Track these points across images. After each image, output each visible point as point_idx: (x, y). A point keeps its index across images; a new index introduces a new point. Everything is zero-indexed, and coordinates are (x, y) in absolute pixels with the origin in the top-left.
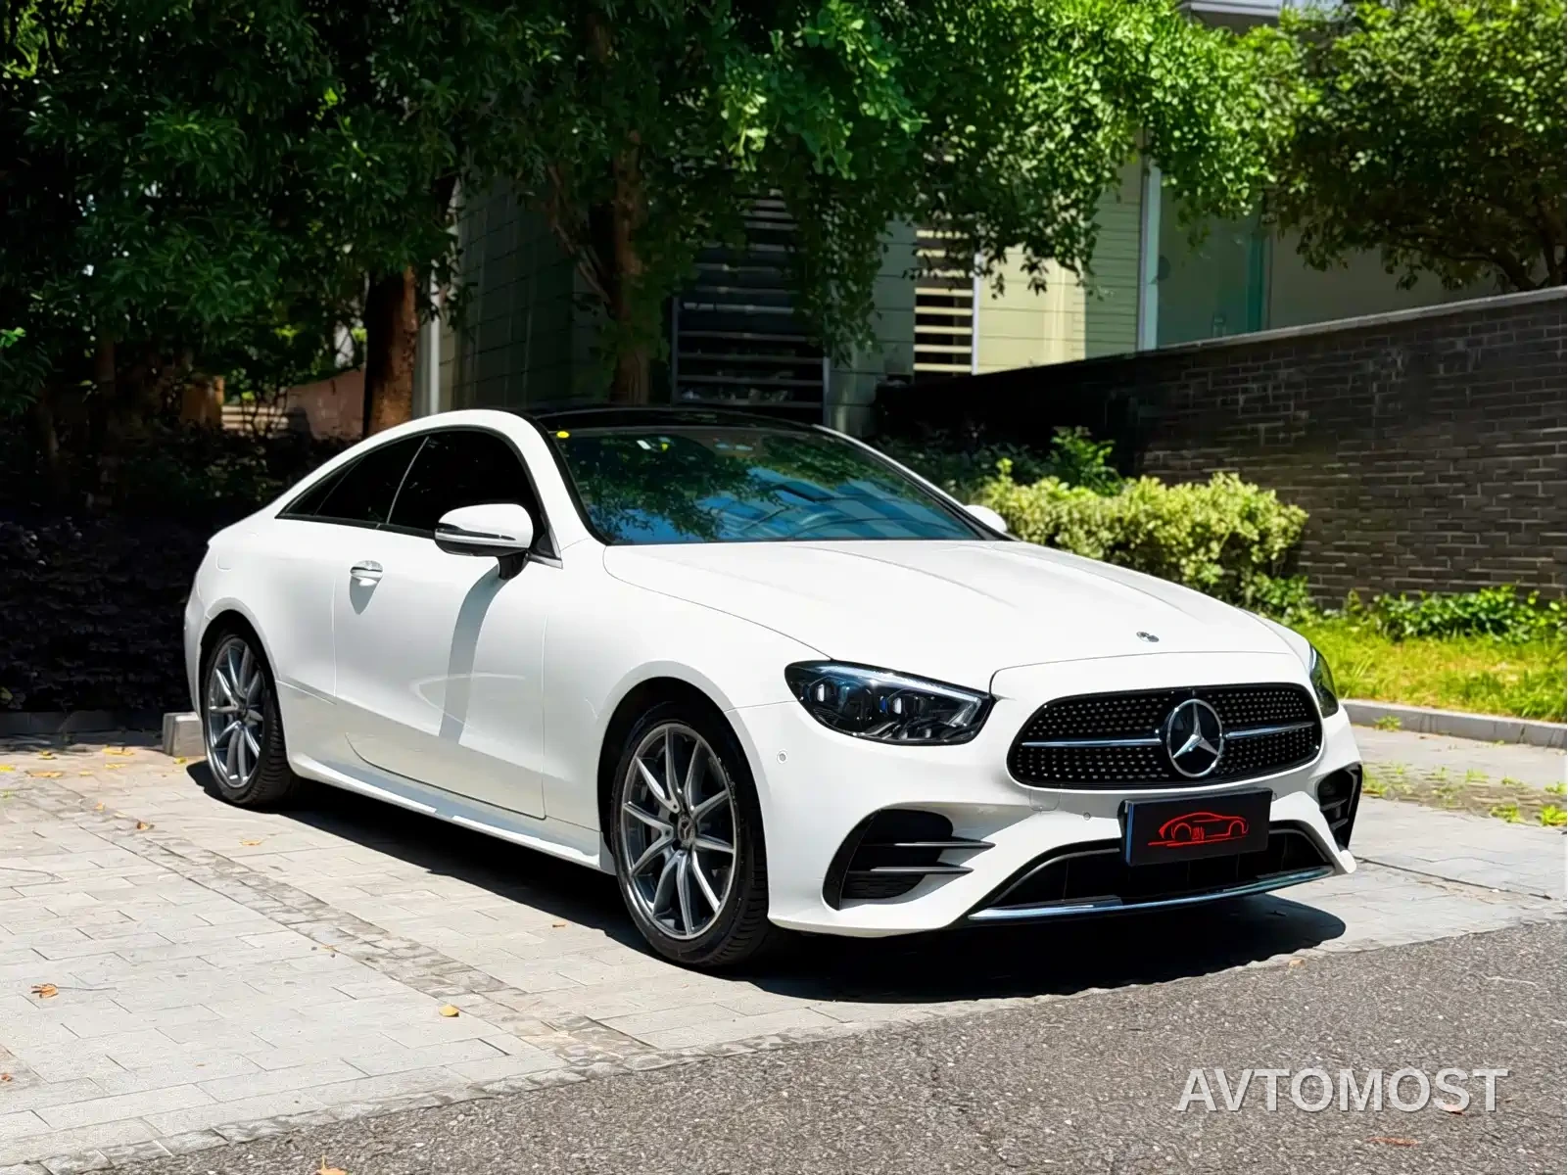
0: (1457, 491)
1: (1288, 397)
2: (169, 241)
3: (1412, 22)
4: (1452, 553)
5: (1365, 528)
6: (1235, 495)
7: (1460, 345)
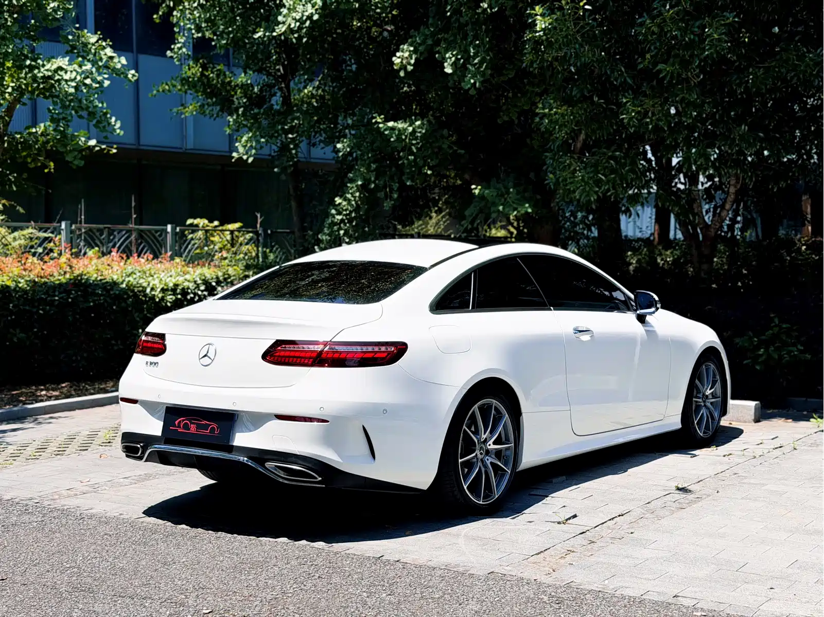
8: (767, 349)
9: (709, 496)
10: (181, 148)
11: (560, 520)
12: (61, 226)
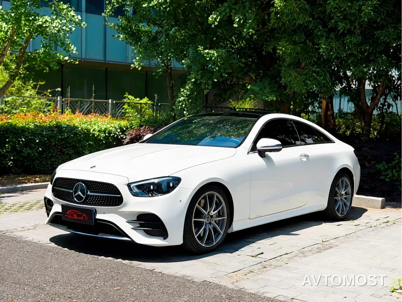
8: (392, 171)
9: (337, 246)
10: (125, 63)
11: (253, 255)
12: (57, 99)
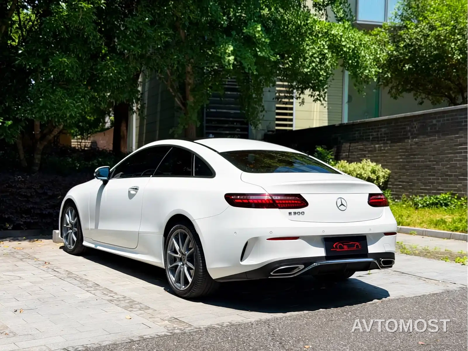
0: (434, 165)
1: (384, 137)
2: (57, 93)
3: (421, 27)
4: (432, 183)
5: (407, 175)
6: (369, 166)
7: (434, 122)
